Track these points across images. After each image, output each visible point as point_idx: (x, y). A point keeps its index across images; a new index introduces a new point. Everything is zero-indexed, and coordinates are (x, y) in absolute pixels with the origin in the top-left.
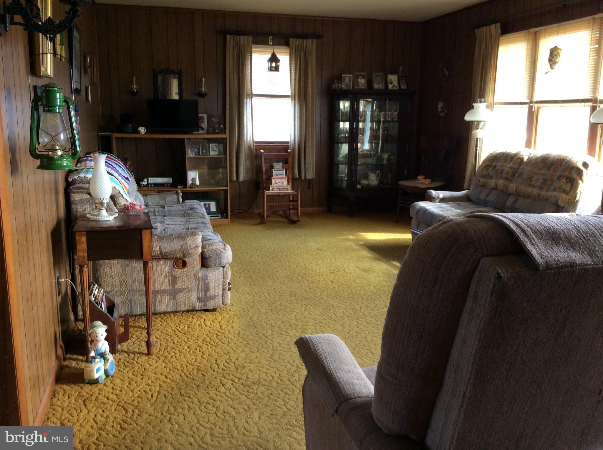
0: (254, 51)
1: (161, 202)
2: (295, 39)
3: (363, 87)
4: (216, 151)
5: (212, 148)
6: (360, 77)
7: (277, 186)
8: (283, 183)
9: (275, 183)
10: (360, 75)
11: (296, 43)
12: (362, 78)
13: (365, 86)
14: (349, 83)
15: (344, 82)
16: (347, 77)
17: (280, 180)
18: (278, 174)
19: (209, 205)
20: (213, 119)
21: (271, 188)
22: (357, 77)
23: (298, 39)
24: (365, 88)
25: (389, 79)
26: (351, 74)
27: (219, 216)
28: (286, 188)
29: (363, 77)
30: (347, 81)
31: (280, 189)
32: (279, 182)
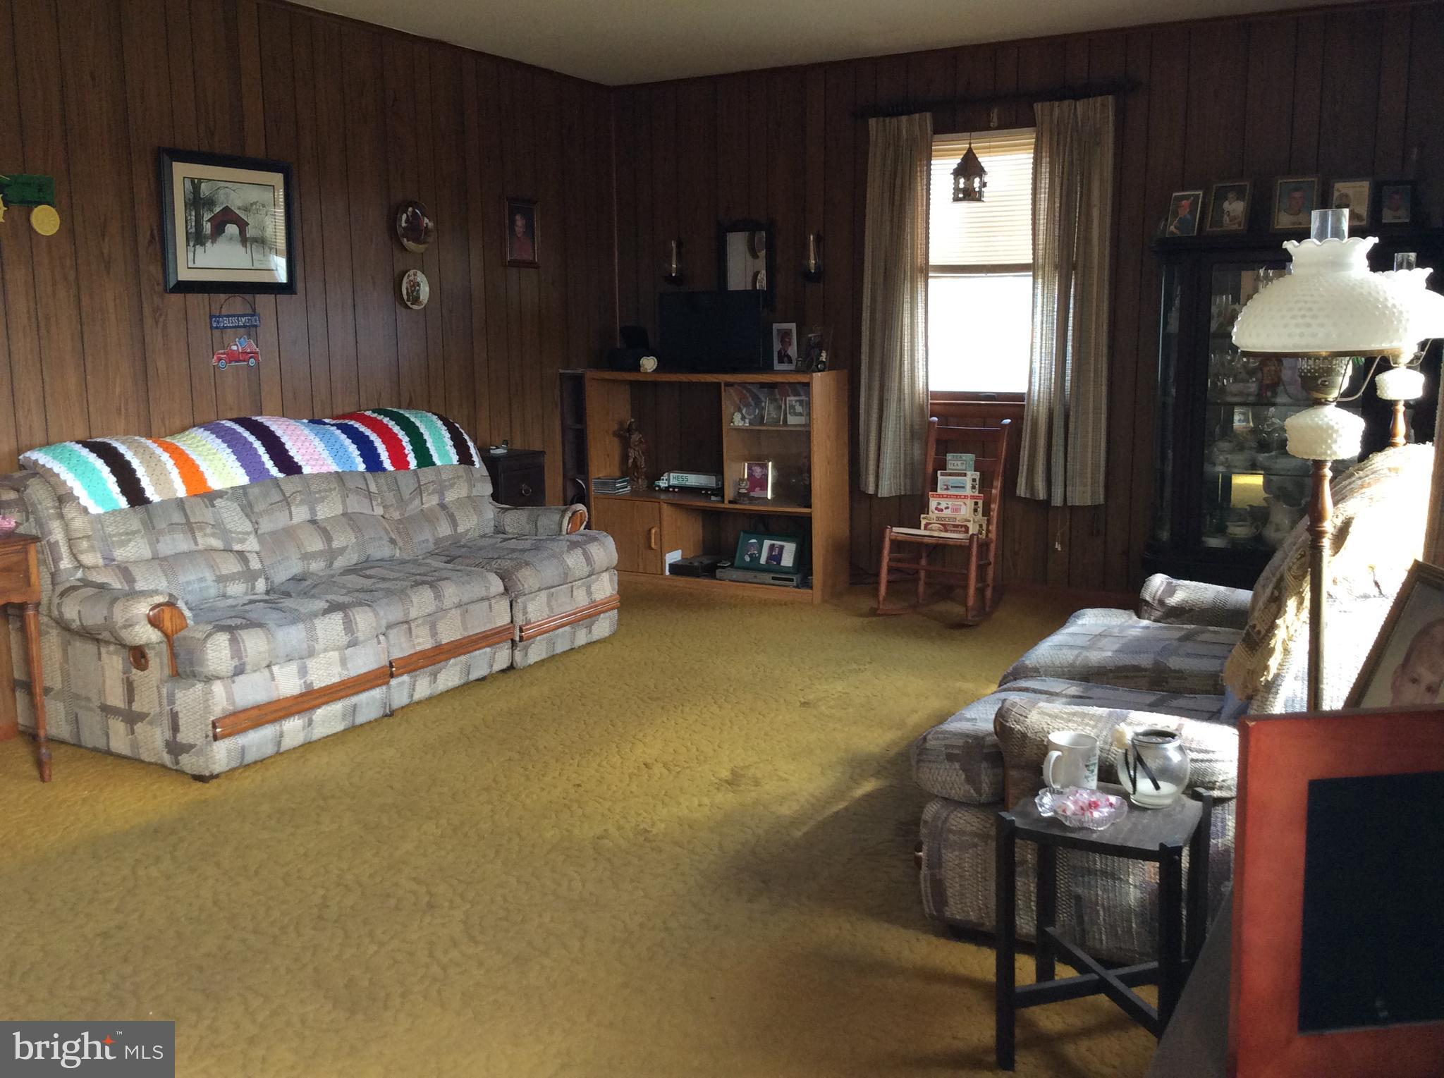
0: (936, 151)
1: (527, 527)
2: (1047, 104)
3: (1235, 227)
4: (800, 414)
5: (792, 407)
6: (1231, 195)
7: (938, 518)
8: (957, 510)
9: (937, 509)
10: (1232, 188)
11: (1051, 115)
12: (1238, 199)
13: (1240, 225)
14: (1189, 217)
15: (1176, 214)
16: (1186, 197)
17: (950, 503)
18: (950, 484)
19: (782, 548)
20: (810, 336)
21: (923, 522)
22: (1221, 196)
23: (1057, 103)
24: (1242, 228)
25: (1336, 194)
26: (1200, 189)
27: (792, 580)
28: (962, 526)
29: (1240, 195)
30: (1184, 212)
31: (945, 528)
32: (947, 508)
